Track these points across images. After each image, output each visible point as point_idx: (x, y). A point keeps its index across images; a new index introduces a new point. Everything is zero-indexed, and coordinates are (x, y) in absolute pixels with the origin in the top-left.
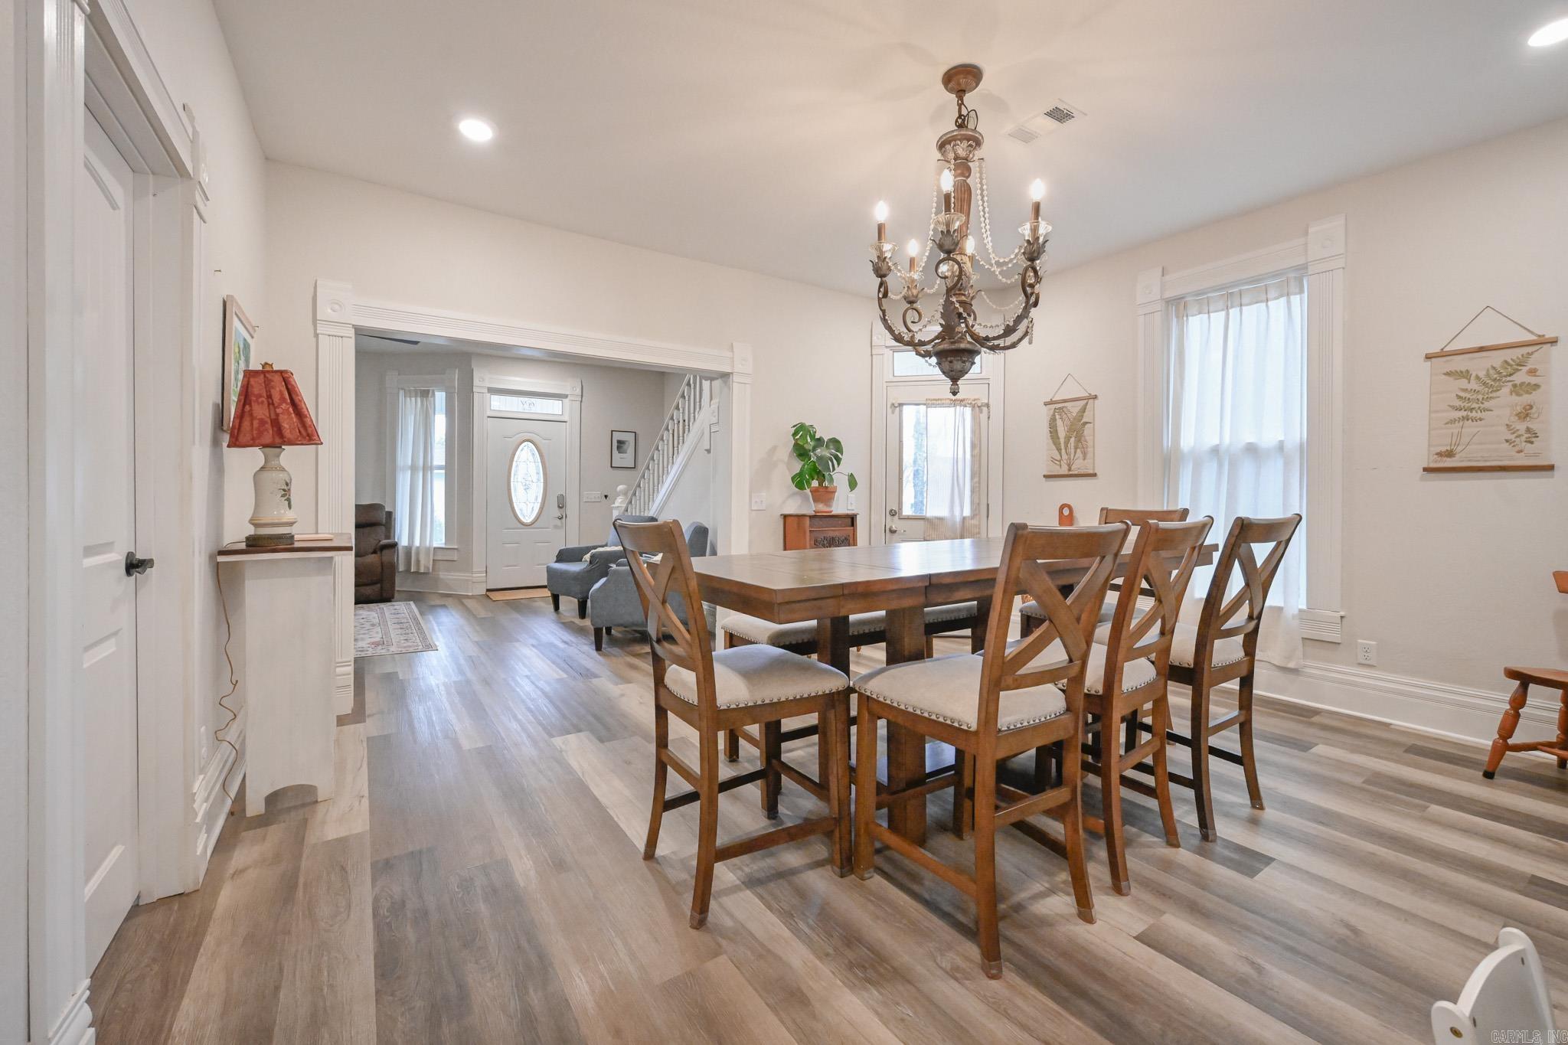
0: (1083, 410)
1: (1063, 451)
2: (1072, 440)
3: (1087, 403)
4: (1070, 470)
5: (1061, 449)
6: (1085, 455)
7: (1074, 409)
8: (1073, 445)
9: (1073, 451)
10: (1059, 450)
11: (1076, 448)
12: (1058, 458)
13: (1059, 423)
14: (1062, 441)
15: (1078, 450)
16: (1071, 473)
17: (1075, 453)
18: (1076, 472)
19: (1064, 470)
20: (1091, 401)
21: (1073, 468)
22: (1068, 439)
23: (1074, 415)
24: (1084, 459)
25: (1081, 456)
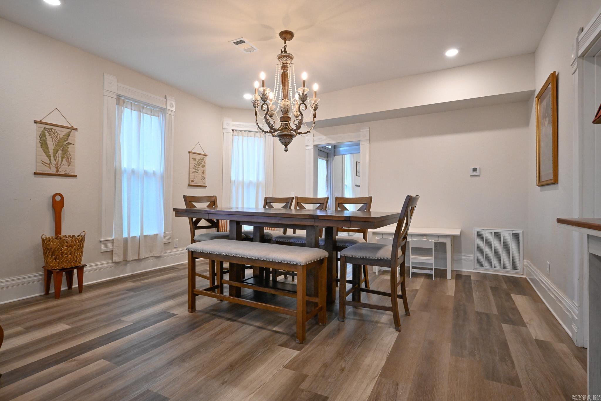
0: (68, 135)
1: (52, 158)
2: (60, 152)
3: (71, 132)
4: (58, 171)
5: (50, 157)
6: (69, 164)
7: (62, 132)
8: (60, 155)
9: (60, 159)
10: (49, 157)
11: (62, 158)
12: (48, 162)
13: (48, 138)
14: (51, 151)
15: (64, 160)
16: (58, 173)
17: (62, 161)
18: (63, 173)
19: (53, 171)
20: (73, 131)
21: (60, 170)
22: (56, 151)
23: (61, 136)
24: (69, 166)
25: (67, 163)
